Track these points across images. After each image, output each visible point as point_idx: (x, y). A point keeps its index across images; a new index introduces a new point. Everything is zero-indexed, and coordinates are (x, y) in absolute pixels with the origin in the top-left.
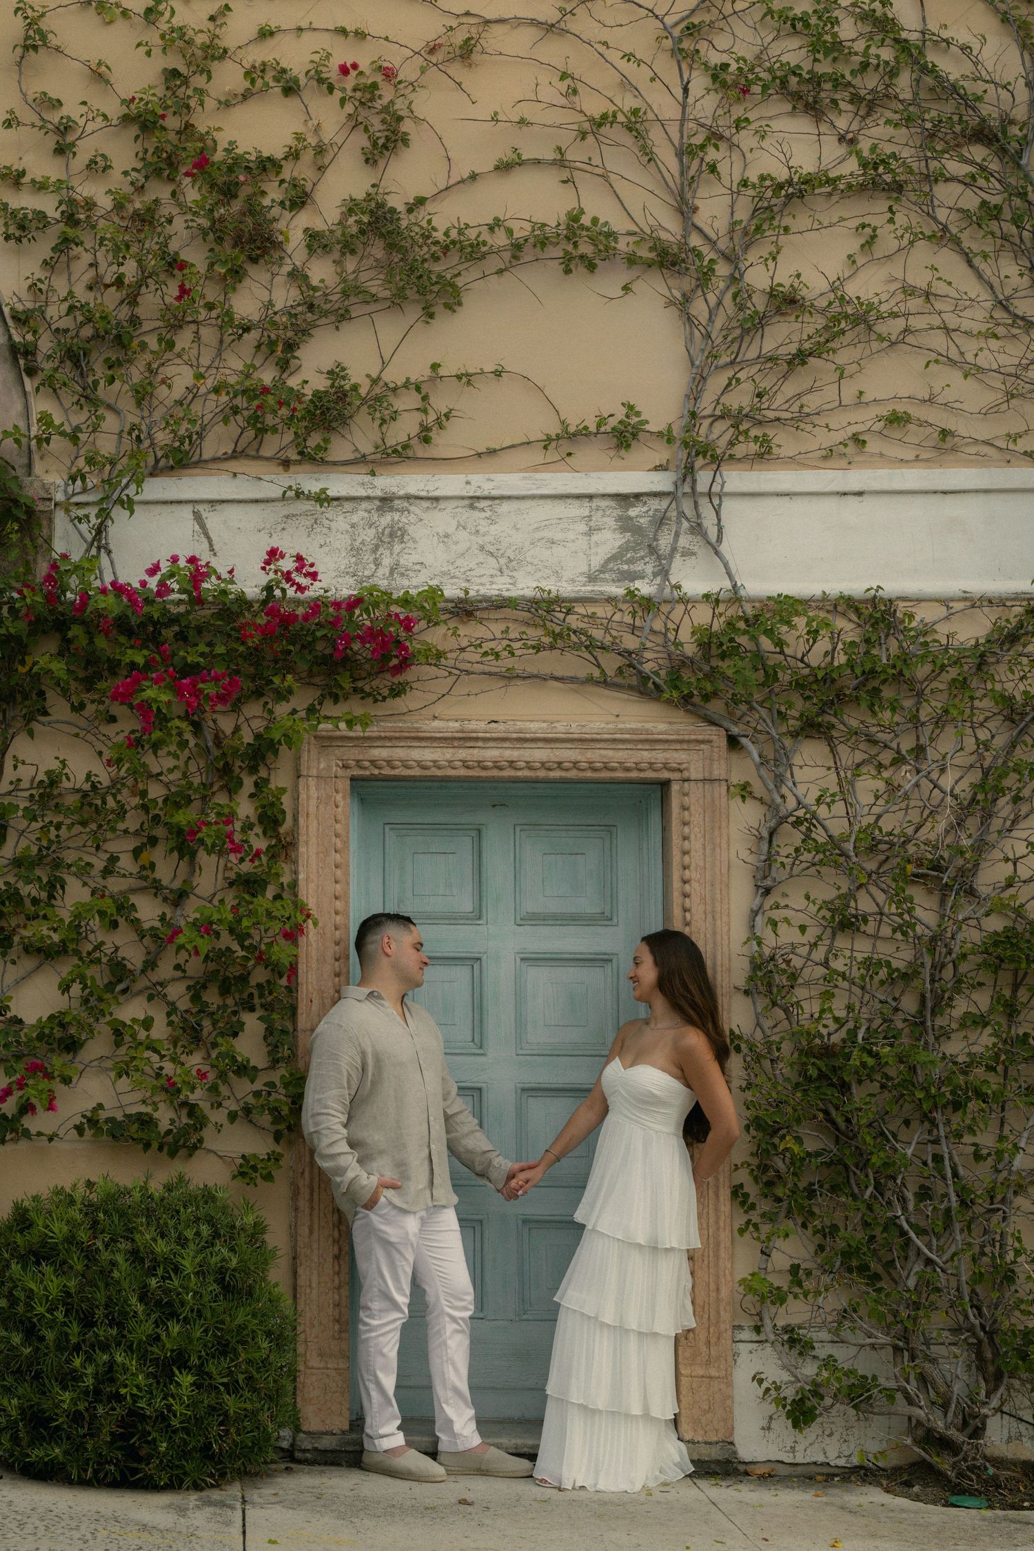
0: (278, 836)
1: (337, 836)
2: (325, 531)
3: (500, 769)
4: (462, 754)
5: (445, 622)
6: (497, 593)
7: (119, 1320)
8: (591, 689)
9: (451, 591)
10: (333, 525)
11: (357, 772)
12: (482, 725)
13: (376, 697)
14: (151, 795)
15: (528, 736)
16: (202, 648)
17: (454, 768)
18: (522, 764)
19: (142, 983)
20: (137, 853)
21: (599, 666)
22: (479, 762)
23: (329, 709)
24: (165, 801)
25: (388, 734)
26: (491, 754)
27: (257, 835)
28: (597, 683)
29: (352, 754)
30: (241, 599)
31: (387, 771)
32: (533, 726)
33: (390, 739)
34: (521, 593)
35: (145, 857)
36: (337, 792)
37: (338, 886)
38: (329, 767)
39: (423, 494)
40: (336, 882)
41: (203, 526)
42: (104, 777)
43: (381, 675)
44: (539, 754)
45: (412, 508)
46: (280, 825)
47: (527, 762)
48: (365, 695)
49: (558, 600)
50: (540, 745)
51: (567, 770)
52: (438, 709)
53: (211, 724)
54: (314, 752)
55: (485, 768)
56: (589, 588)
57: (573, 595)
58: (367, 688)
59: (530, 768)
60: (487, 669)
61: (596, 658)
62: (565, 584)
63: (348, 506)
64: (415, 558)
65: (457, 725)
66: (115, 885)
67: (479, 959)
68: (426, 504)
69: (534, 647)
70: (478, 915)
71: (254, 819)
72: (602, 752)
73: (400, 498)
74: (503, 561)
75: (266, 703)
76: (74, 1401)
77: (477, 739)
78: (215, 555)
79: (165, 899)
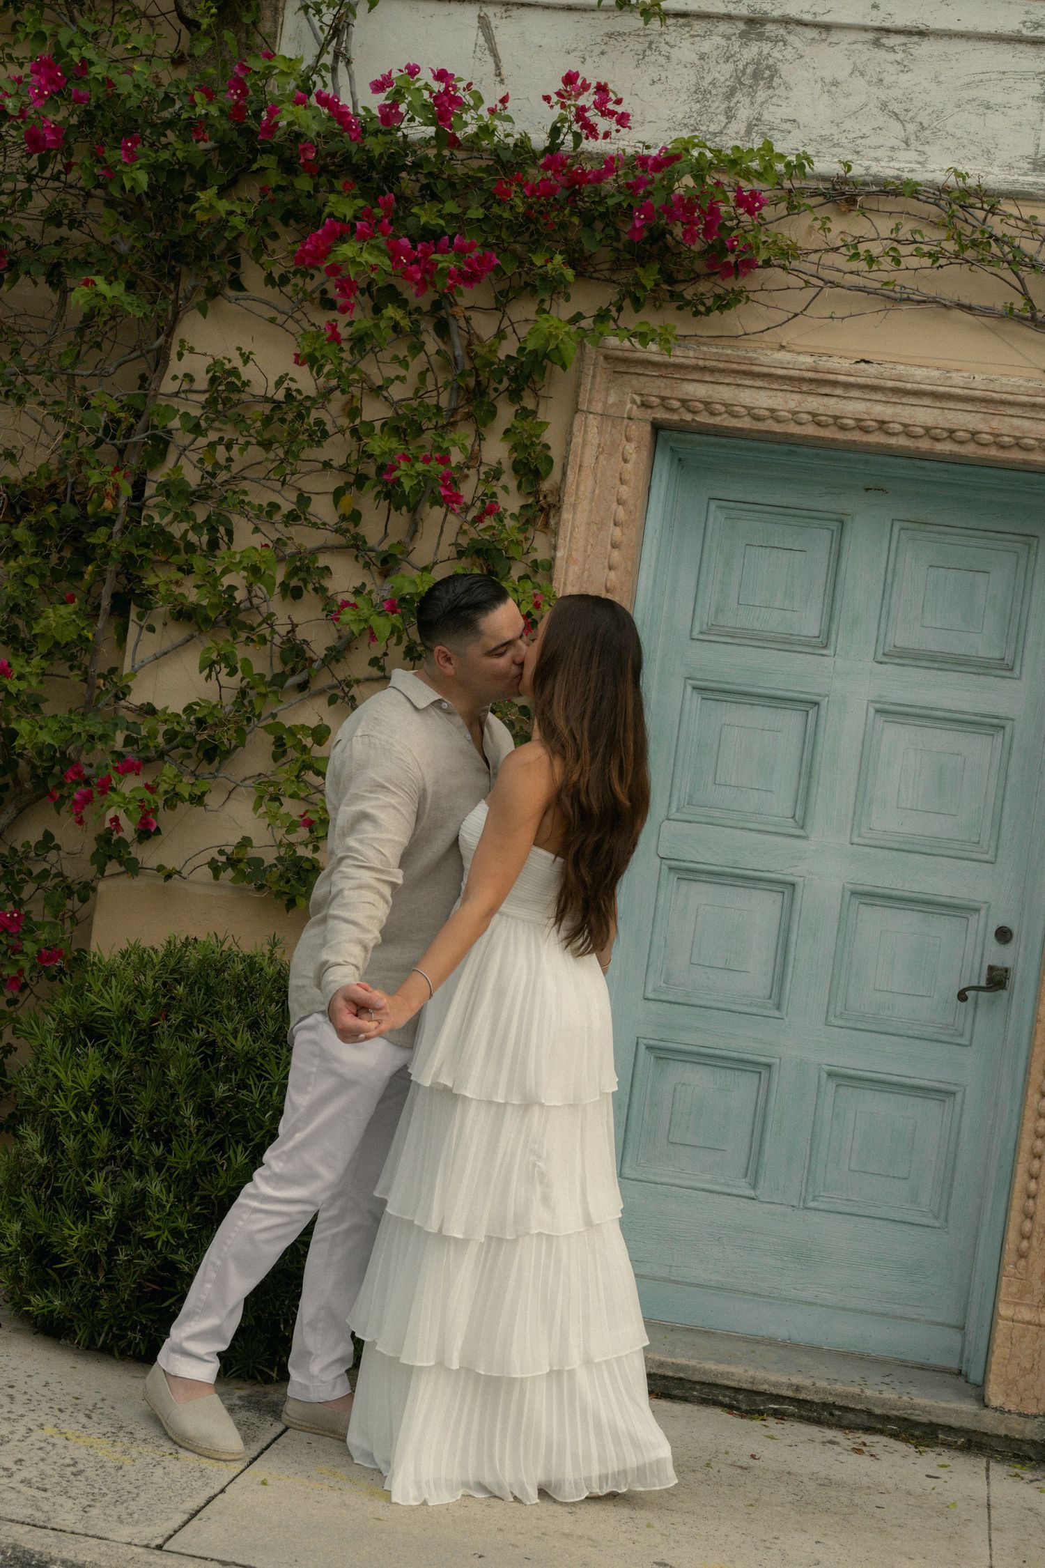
0: (535, 493)
1: (619, 502)
2: (662, 60)
3: (866, 431)
4: (813, 403)
5: (811, 208)
6: (896, 173)
7: (164, 1134)
8: (1011, 327)
9: (826, 165)
10: (675, 53)
11: (661, 415)
12: (846, 365)
13: (699, 309)
14: (367, 415)
15: (909, 386)
16: (451, 207)
17: (801, 424)
18: (898, 428)
19: (324, 681)
20: (338, 494)
21: (1025, 294)
22: (836, 418)
23: (631, 320)
24: (384, 425)
25: (708, 363)
26: (853, 407)
27: (505, 488)
28: (1021, 320)
29: (656, 387)
30: (523, 145)
31: (704, 418)
32: (919, 373)
33: (712, 371)
34: (929, 176)
35: (347, 501)
36: (628, 439)
37: (612, 574)
38: (622, 403)
39: (807, 17)
40: (611, 568)
41: (489, 38)
42: (305, 382)
43: (713, 279)
44: (923, 415)
45: (790, 38)
46: (543, 479)
47: (905, 426)
48: (682, 304)
49: (981, 193)
50: (926, 401)
51: (961, 443)
52: (788, 335)
53: (462, 323)
54: (601, 380)
55: (843, 428)
56: (1031, 179)
57: (1005, 187)
58: (688, 295)
59: (909, 435)
60: (860, 281)
61: (1021, 281)
62: (996, 170)
63: (699, 26)
64: (785, 111)
65: (809, 360)
66: (305, 538)
67: (817, 704)
68: (811, 33)
69: (930, 255)
70: (822, 643)
71: (507, 465)
72: (1016, 422)
73: (774, 21)
74: (911, 128)
75: (543, 301)
76: (89, 1239)
77: (835, 384)
78: (502, 81)
79: (367, 565)
